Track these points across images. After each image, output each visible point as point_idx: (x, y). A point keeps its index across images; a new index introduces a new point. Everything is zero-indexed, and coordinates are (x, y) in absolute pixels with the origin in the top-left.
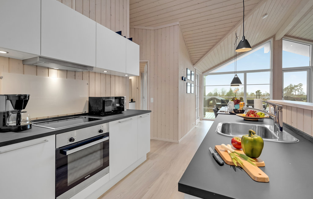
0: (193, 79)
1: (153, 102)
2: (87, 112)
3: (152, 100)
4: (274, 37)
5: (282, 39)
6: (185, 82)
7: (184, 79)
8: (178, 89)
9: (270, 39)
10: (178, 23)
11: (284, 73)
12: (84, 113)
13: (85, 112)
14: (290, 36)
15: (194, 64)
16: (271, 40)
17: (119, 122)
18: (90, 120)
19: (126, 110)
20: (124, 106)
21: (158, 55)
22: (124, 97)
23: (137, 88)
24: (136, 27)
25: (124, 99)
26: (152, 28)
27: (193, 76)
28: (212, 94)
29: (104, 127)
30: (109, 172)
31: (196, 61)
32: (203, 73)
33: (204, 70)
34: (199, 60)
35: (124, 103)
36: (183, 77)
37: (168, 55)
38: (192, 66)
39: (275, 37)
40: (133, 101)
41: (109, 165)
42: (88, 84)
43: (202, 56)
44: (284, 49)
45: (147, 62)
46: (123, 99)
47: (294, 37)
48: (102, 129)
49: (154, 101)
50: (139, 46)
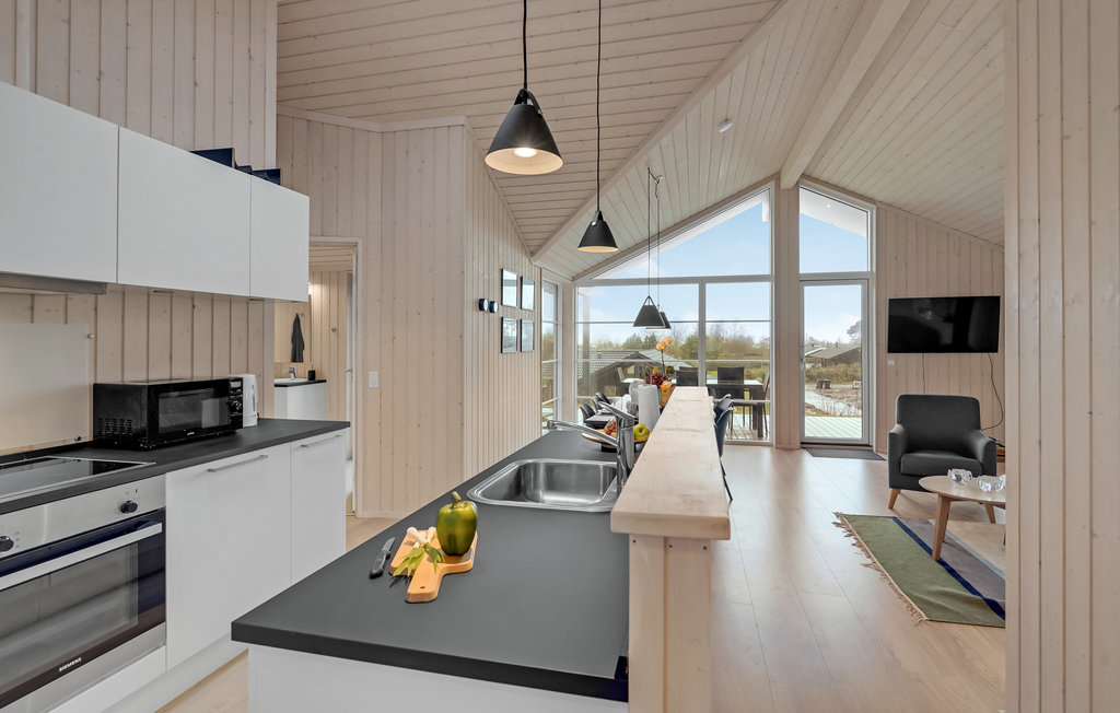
0: (528, 302)
1: (376, 386)
2: (87, 436)
3: (373, 377)
4: (776, 177)
5: (797, 186)
6: (495, 317)
7: (486, 306)
8: (462, 342)
9: (767, 182)
10: (462, 120)
11: (806, 288)
12: (73, 442)
13: (79, 439)
14: (816, 180)
15: (532, 254)
16: (771, 185)
17: (209, 470)
18: (98, 468)
19: (254, 422)
20: (241, 411)
21: (395, 223)
22: (241, 380)
23: (333, 330)
24: (314, 116)
25: (241, 388)
26: (374, 126)
27: (528, 290)
28: (639, 340)
29: (141, 493)
30: (165, 644)
31: (537, 242)
32: (574, 279)
33: (579, 270)
34: (547, 240)
35: (241, 400)
36: (482, 301)
37: (430, 226)
38: (525, 260)
39: (779, 178)
40: (317, 378)
41: (163, 620)
42: (89, 336)
43: (553, 228)
44: (804, 209)
45: (356, 245)
46: (235, 389)
47: (826, 184)
48: (133, 498)
49: (380, 384)
50: (307, 199)
